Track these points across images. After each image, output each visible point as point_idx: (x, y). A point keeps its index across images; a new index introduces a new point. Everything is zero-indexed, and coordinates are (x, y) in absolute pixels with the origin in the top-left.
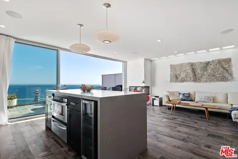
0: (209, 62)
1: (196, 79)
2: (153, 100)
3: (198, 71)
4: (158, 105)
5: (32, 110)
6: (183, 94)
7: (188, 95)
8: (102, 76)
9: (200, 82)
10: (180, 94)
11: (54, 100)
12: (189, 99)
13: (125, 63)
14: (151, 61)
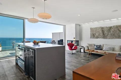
0: (111, 27)
1: (104, 37)
2: (80, 49)
3: (106, 32)
4: (83, 52)
5: (10, 54)
6: (97, 46)
7: (99, 46)
8: (53, 33)
9: (107, 38)
10: (95, 45)
11: (19, 49)
12: (100, 49)
13: (65, 26)
14: (80, 25)
